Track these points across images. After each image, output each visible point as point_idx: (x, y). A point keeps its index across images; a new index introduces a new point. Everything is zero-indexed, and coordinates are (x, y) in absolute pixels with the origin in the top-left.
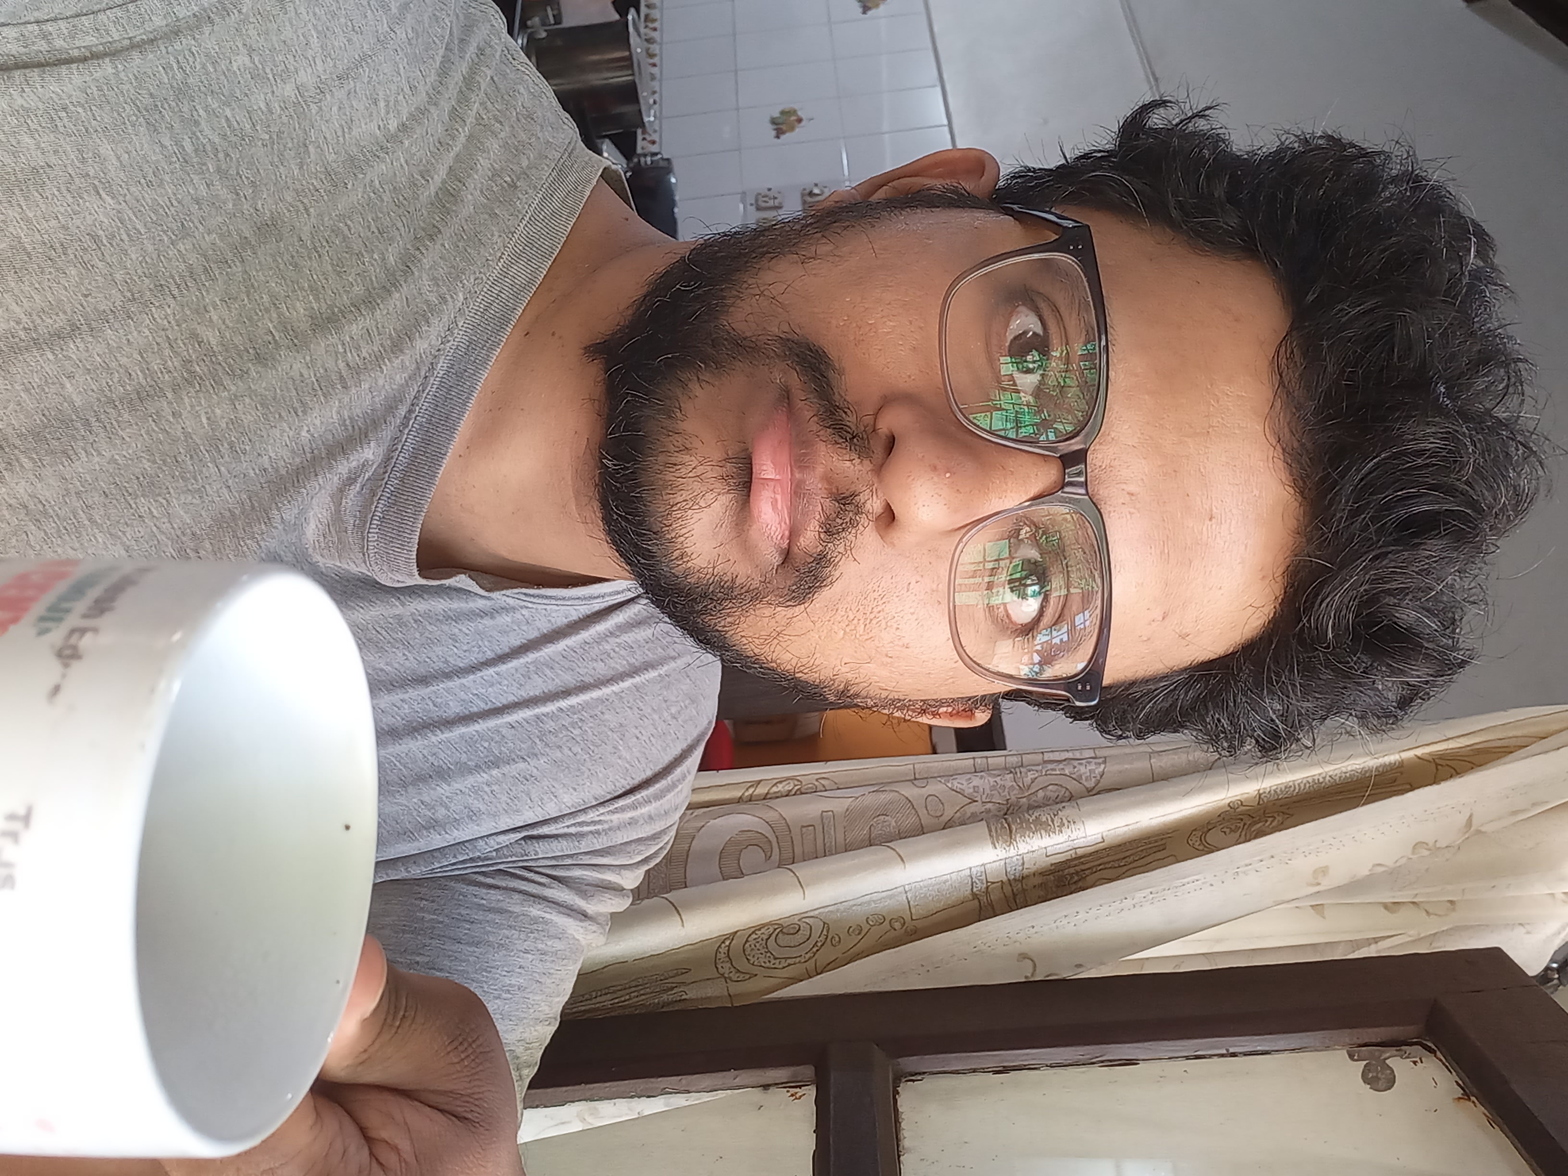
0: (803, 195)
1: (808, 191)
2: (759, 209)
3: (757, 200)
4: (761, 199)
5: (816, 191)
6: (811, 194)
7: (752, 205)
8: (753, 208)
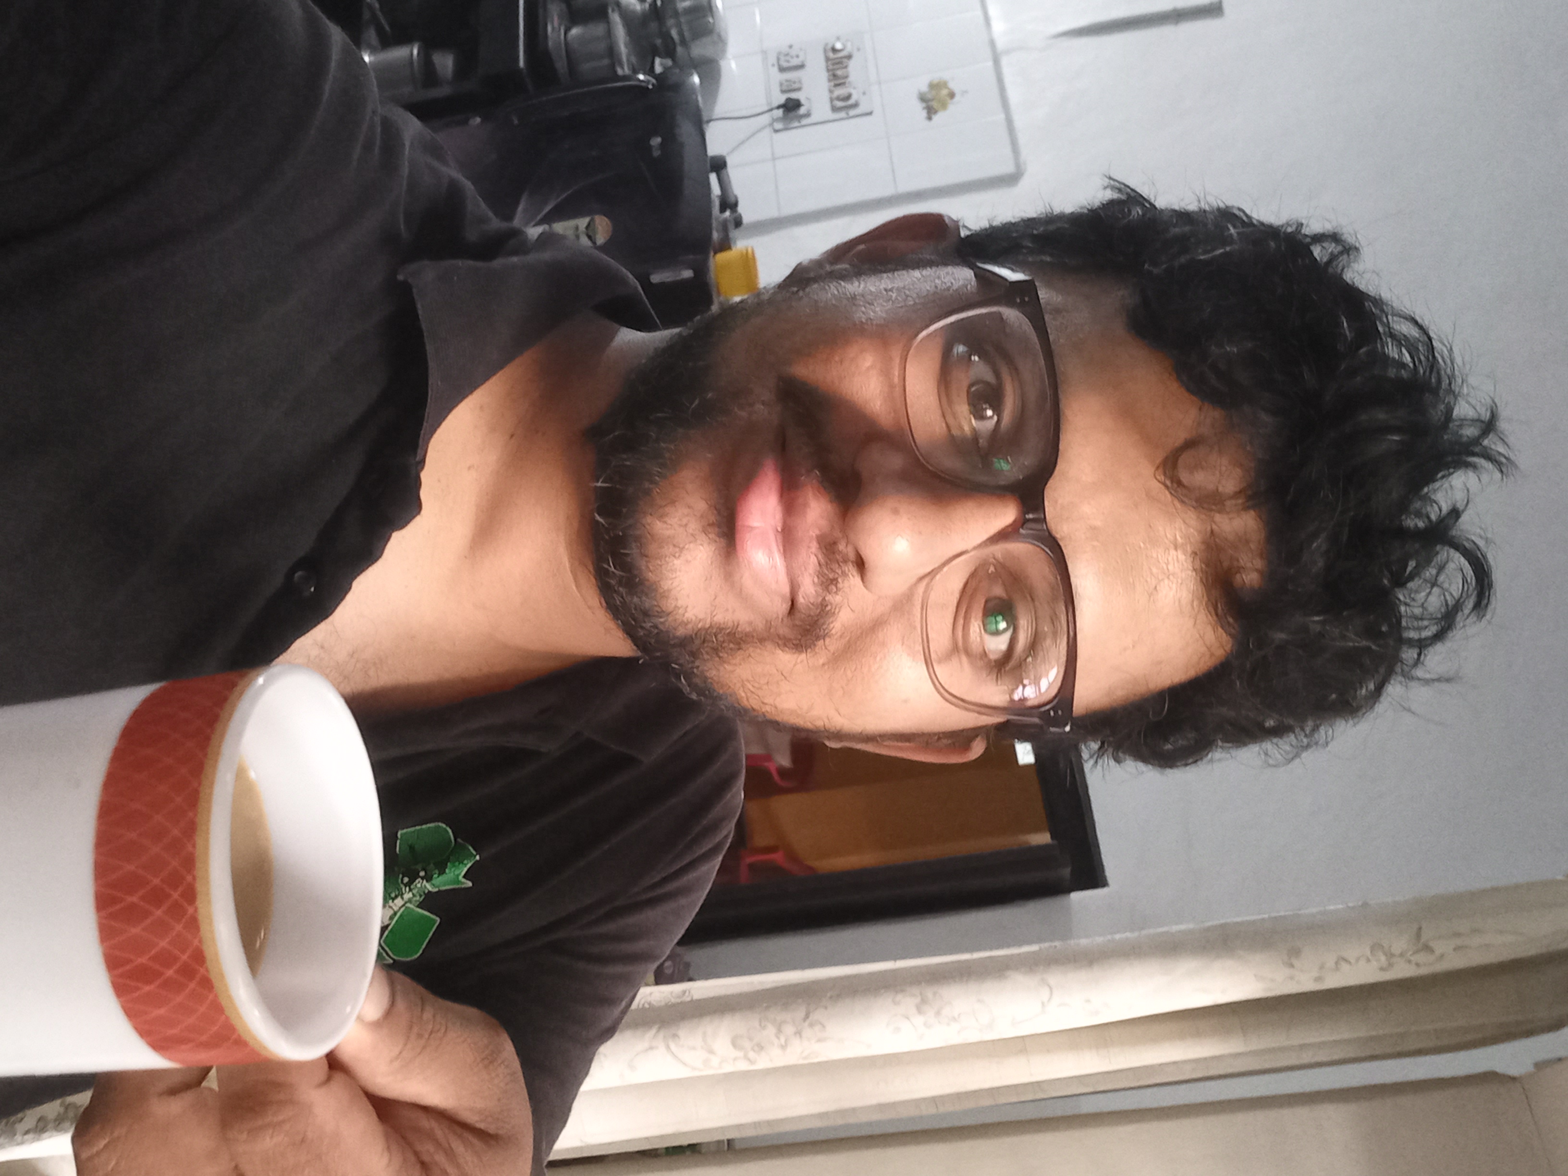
0: (825, 51)
1: (830, 46)
2: (782, 70)
3: (778, 59)
4: (782, 58)
5: (838, 46)
6: (834, 50)
7: (773, 65)
8: (776, 69)
